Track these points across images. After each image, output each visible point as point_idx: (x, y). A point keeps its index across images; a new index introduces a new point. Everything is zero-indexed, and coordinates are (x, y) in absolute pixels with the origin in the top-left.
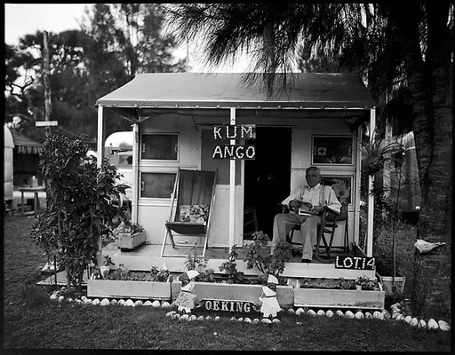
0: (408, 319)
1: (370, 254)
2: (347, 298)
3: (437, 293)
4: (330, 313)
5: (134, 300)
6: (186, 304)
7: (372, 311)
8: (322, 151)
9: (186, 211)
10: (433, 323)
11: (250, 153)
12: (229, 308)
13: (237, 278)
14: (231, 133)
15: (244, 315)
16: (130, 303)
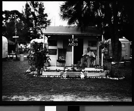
0: (110, 78)
1: (102, 66)
2: (97, 75)
3: (116, 73)
4: (94, 77)
5: (53, 76)
6: (65, 76)
7: (103, 77)
8: (90, 44)
9: (60, 58)
10: (115, 78)
11: (77, 44)
12: (74, 76)
13: (75, 71)
14: (73, 40)
15: (77, 78)
16: (52, 76)
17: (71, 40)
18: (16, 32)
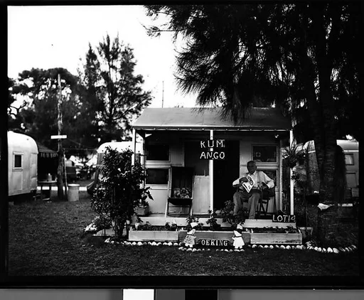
0: (316, 248)
1: (292, 213)
2: (280, 239)
3: (331, 233)
4: (272, 247)
5: (157, 242)
6: (190, 243)
7: (295, 245)
8: (258, 155)
9: (178, 192)
10: (330, 250)
11: (222, 156)
13: (216, 227)
14: (211, 145)
16: (154, 244)
17: (206, 144)
18: (61, 125)
